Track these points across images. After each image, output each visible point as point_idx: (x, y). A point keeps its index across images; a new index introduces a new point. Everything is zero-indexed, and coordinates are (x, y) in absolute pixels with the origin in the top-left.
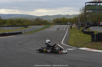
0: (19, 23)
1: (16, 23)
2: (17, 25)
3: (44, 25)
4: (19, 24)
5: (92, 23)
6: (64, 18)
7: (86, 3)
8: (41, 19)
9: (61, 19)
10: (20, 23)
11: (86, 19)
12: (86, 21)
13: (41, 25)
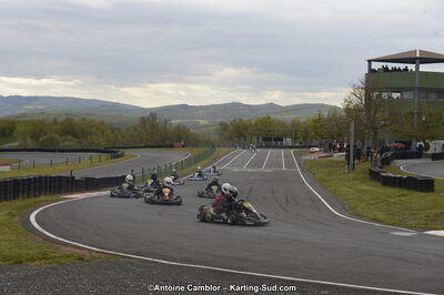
0: (69, 137)
1: (56, 136)
2: (61, 146)
3: (183, 146)
4: (71, 142)
5: (395, 144)
6: (269, 118)
7: (370, 61)
8: (166, 121)
9: (256, 124)
10: (75, 136)
11: (374, 128)
12: (376, 134)
13: (172, 146)
